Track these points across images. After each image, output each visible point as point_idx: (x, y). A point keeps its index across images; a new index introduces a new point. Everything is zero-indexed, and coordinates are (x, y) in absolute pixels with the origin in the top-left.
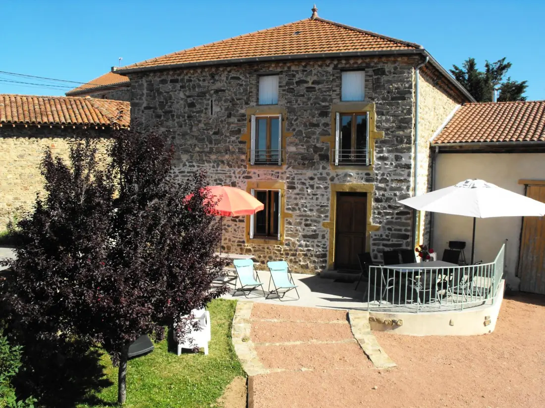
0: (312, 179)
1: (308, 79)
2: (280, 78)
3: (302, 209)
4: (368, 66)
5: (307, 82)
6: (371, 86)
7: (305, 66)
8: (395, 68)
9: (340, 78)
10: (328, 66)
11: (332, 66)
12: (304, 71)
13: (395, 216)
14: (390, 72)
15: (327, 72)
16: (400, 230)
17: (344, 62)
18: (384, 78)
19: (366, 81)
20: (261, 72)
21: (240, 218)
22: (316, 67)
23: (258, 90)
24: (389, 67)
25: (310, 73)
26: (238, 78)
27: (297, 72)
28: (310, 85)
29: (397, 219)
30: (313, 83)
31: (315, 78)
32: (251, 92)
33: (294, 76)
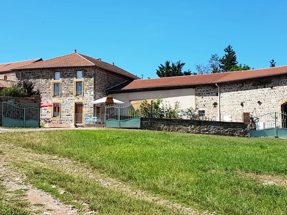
0: (69, 100)
1: (68, 73)
2: (60, 73)
3: (66, 108)
4: (83, 69)
5: (67, 74)
6: (83, 75)
7: (67, 69)
8: (90, 70)
9: (76, 73)
10: (73, 69)
11: (74, 69)
12: (67, 71)
13: (90, 108)
14: (88, 71)
15: (73, 71)
16: (91, 112)
17: (77, 68)
18: (87, 73)
19: (83, 73)
20: (55, 71)
21: (49, 112)
22: (70, 69)
23: (54, 76)
24: (88, 70)
25: (68, 71)
26: (49, 72)
27: (65, 71)
28: (68, 74)
29: (90, 109)
30: (69, 74)
31: (70, 73)
32: (52, 76)
33: (64, 72)
